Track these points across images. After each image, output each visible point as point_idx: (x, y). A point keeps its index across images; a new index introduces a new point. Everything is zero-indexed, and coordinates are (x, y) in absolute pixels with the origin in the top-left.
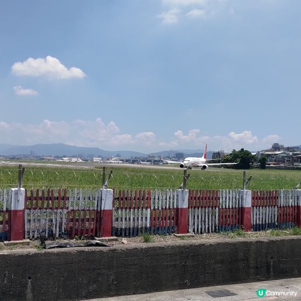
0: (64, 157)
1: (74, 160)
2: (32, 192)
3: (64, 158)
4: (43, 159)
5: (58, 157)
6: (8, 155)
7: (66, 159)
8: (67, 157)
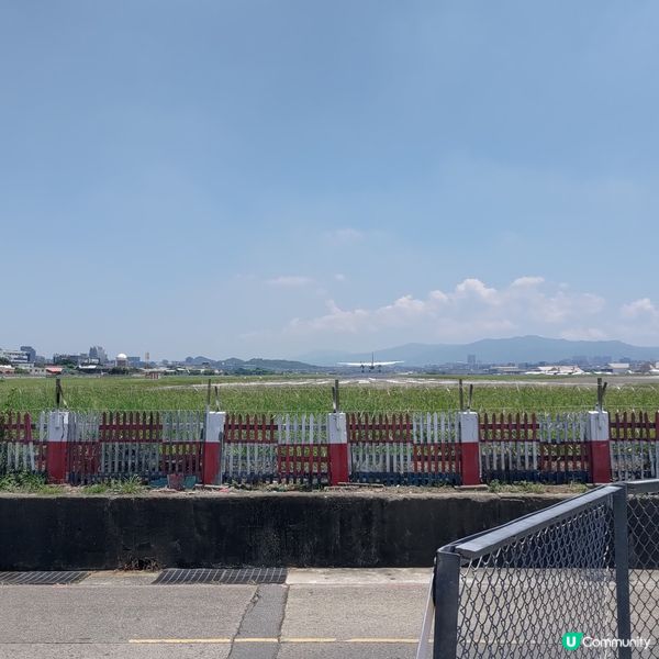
0: (543, 364)
1: (564, 371)
2: (617, 415)
3: (541, 368)
4: (495, 371)
5: (528, 367)
6: (422, 365)
7: (545, 370)
8: (548, 365)
